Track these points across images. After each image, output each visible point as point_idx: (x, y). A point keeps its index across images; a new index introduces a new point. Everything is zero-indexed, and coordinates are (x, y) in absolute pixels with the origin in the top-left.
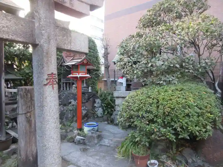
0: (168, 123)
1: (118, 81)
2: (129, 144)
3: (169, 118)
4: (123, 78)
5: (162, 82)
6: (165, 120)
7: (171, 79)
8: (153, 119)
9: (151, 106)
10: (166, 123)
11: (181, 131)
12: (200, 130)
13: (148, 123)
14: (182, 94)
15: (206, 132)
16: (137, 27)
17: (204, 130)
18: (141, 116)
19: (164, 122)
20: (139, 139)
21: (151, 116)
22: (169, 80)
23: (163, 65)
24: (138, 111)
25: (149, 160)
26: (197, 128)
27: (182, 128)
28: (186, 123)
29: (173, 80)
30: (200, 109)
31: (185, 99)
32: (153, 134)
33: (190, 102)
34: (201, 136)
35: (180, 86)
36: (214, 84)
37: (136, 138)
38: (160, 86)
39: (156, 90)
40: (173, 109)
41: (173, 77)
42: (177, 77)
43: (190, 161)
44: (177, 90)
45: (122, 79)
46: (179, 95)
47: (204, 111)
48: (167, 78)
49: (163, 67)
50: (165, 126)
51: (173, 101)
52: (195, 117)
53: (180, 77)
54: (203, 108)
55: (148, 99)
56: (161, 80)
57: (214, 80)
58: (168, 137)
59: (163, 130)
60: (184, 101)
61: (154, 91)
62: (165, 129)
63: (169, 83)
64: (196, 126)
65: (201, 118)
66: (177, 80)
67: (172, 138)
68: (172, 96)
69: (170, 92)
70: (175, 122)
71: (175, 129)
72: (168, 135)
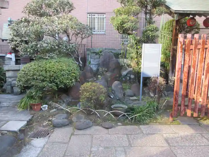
0: (53, 80)
1: (7, 57)
2: (27, 100)
3: (53, 78)
4: (12, 54)
5: (47, 57)
6: (51, 79)
7: (53, 56)
8: (44, 79)
9: (42, 72)
10: (52, 80)
11: (60, 84)
12: (69, 82)
13: (41, 82)
14: (59, 64)
15: (72, 83)
16: (22, 12)
17: (71, 82)
18: (36, 79)
19: (50, 80)
20: (35, 93)
21: (42, 78)
22: (52, 56)
23: (47, 46)
24: (33, 76)
25: (42, 106)
26: (67, 81)
27: (60, 82)
28: (62, 79)
29: (54, 56)
30: (69, 71)
31: (62, 66)
32: (44, 88)
33: (64, 68)
34: (70, 85)
35: (58, 60)
36: (78, 59)
37: (32, 93)
38: (47, 60)
39: (44, 62)
40: (55, 73)
41: (54, 54)
42: (56, 54)
43: (65, 101)
44: (57, 62)
45: (10, 55)
46: (58, 65)
47: (71, 72)
48: (51, 55)
49: (48, 47)
50: (51, 83)
51: (55, 68)
52: (66, 76)
53: (59, 54)
54: (70, 71)
55: (39, 68)
56: (47, 56)
57: (78, 56)
58: (53, 88)
59: (50, 85)
60: (60, 68)
61: (43, 63)
62: (51, 84)
63: (52, 58)
64: (67, 80)
65: (69, 76)
66: (57, 56)
67: (55, 88)
68: (54, 65)
69: (53, 63)
70: (57, 79)
71: (57, 83)
72: (53, 87)
